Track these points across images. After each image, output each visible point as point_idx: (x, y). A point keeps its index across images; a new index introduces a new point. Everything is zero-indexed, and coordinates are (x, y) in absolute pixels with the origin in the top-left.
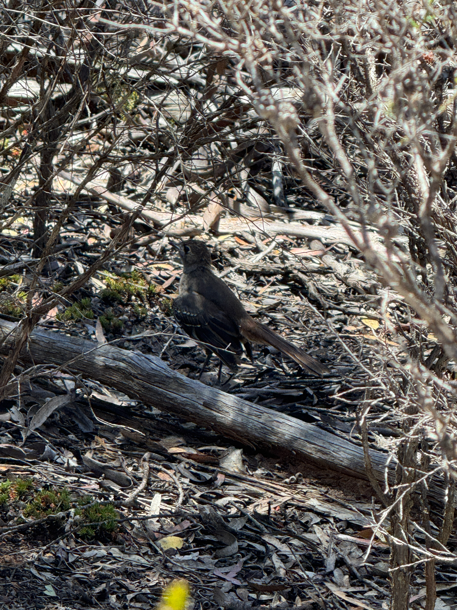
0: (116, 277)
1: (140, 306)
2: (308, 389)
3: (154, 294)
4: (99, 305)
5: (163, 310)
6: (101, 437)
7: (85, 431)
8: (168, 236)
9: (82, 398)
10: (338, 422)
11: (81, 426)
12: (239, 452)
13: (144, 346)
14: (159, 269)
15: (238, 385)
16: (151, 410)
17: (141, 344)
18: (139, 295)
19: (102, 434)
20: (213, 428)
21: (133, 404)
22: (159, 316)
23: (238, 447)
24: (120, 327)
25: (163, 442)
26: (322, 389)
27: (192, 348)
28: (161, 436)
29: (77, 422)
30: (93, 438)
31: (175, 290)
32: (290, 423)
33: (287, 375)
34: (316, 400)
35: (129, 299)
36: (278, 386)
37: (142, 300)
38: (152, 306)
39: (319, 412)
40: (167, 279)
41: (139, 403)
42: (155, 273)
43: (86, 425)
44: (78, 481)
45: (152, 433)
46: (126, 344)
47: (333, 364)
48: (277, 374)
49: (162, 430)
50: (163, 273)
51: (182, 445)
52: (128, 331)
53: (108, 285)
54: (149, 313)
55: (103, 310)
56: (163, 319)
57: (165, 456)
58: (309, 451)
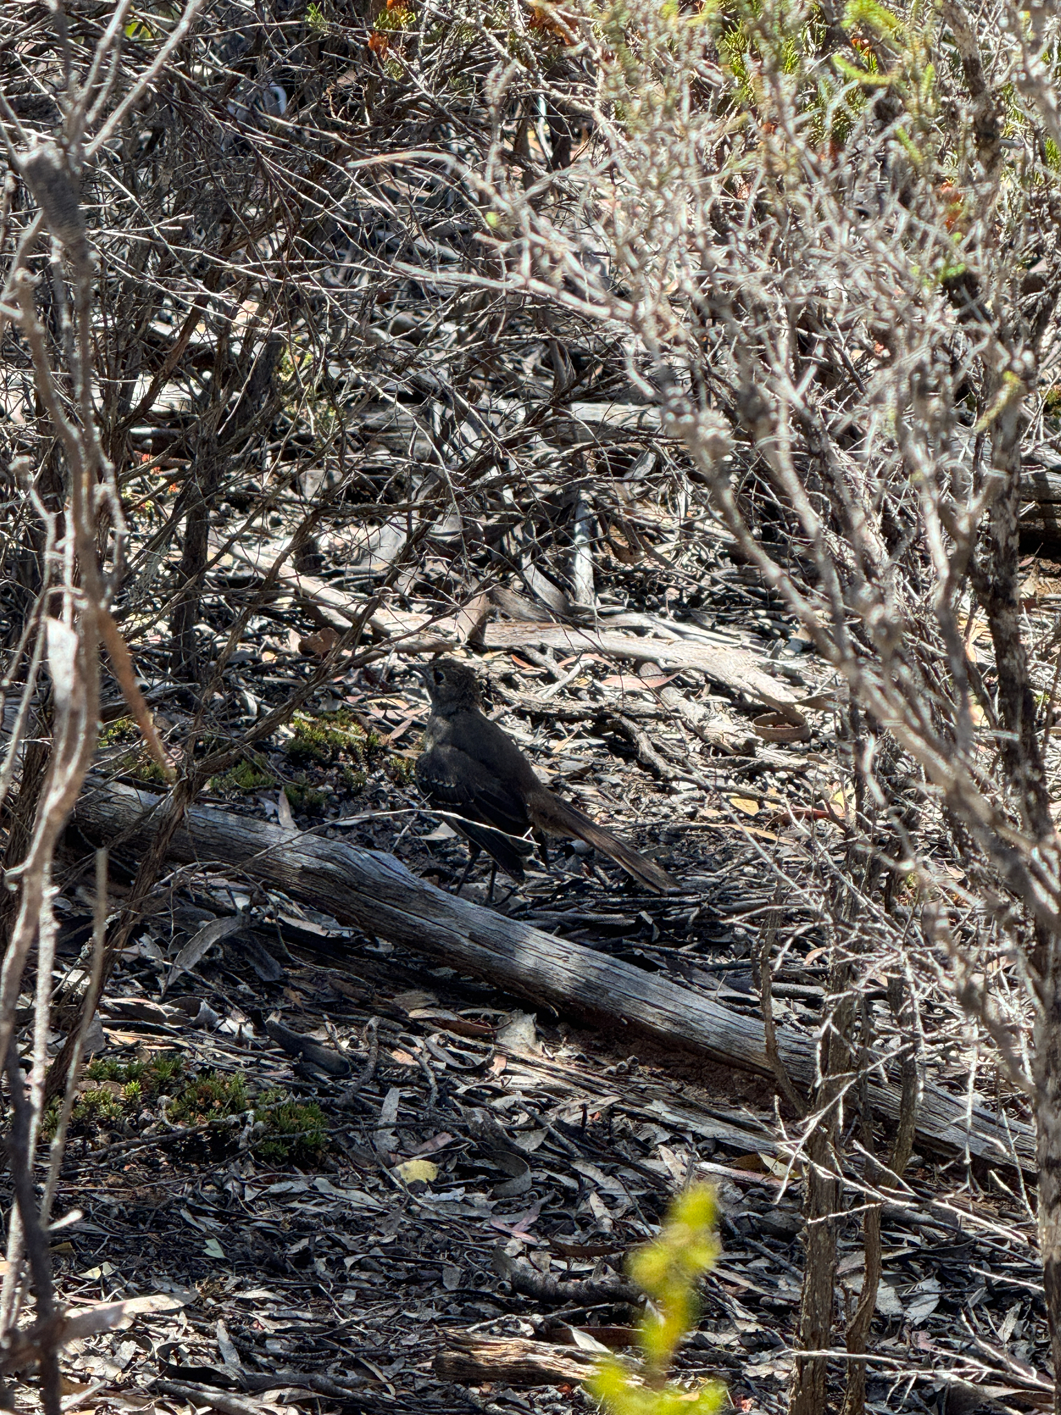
0: (310, 719)
1: (353, 768)
2: (643, 914)
3: (377, 749)
4: (282, 765)
5: (392, 777)
6: (295, 989)
7: (266, 978)
8: (398, 651)
9: (261, 922)
10: (696, 971)
11: (259, 971)
12: (530, 1019)
13: (360, 836)
14: (383, 707)
15: (523, 907)
16: (377, 946)
17: (355, 833)
18: (351, 750)
19: (295, 983)
20: (486, 977)
21: (346, 934)
22: (385, 786)
23: (528, 1011)
24: (319, 804)
25: (399, 1000)
26: (668, 914)
27: (443, 842)
28: (397, 990)
29: (252, 964)
30: (281, 991)
31: (411, 742)
32: (617, 971)
33: (608, 889)
34: (657, 933)
35: (335, 757)
36: (592, 909)
37: (356, 760)
38: (373, 769)
39: (662, 953)
40: (397, 723)
41: (357, 933)
42: (378, 714)
43: (268, 969)
44: (257, 1063)
45: (379, 985)
46: (331, 833)
47: (684, 873)
48: (590, 887)
49: (397, 979)
50: (391, 714)
51: (433, 1006)
52: (333, 810)
53: (299, 732)
54: (370, 781)
55: (290, 774)
56: (392, 791)
57: (405, 1024)
58: (651, 1019)
